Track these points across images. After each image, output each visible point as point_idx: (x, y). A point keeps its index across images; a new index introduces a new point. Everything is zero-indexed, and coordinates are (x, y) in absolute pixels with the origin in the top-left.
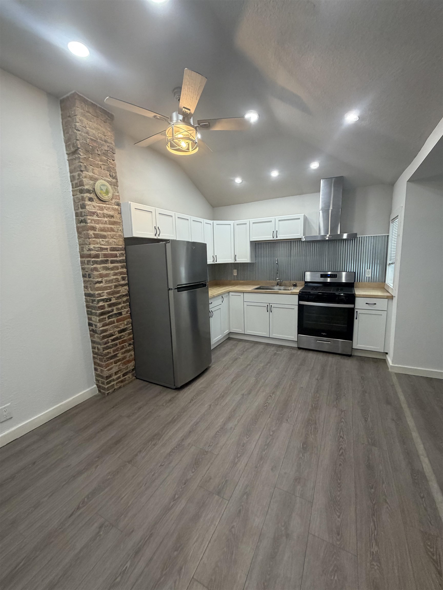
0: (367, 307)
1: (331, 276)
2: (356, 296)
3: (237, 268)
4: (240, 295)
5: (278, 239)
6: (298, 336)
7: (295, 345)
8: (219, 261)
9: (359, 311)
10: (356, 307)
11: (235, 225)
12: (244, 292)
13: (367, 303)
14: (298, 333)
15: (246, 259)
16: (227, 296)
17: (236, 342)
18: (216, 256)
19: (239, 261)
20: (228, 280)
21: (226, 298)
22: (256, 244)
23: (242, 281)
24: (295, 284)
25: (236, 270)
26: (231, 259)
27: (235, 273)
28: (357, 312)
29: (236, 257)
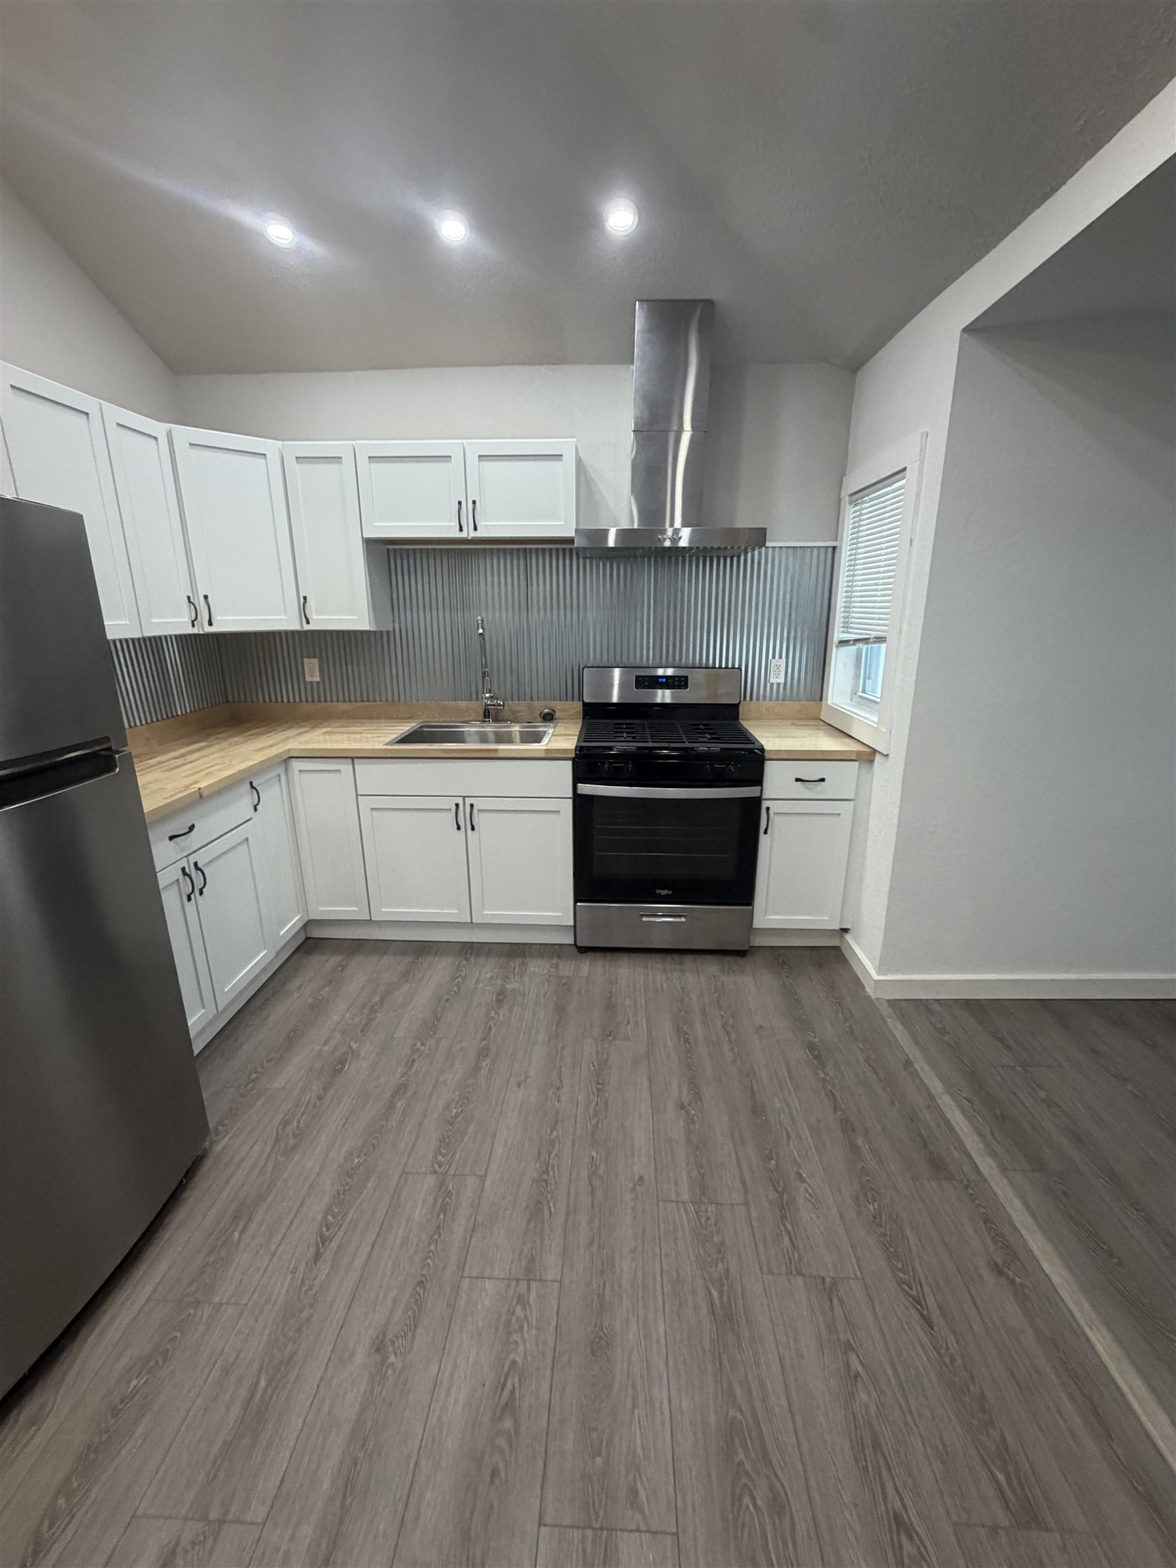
0: (800, 791)
1: (669, 683)
2: (767, 755)
3: (318, 653)
4: (339, 771)
5: (478, 534)
6: (578, 909)
7: (568, 939)
8: (228, 621)
9: (775, 807)
10: (767, 793)
11: (290, 462)
12: (353, 758)
13: (797, 780)
14: (576, 901)
15: (354, 615)
16: (277, 778)
17: (340, 958)
18: (206, 597)
19: (322, 620)
20: (285, 700)
21: (277, 786)
22: (392, 555)
23: (346, 706)
24: (548, 714)
25: (315, 661)
26: (285, 613)
27: (312, 671)
28: (768, 809)
29: (307, 605)
